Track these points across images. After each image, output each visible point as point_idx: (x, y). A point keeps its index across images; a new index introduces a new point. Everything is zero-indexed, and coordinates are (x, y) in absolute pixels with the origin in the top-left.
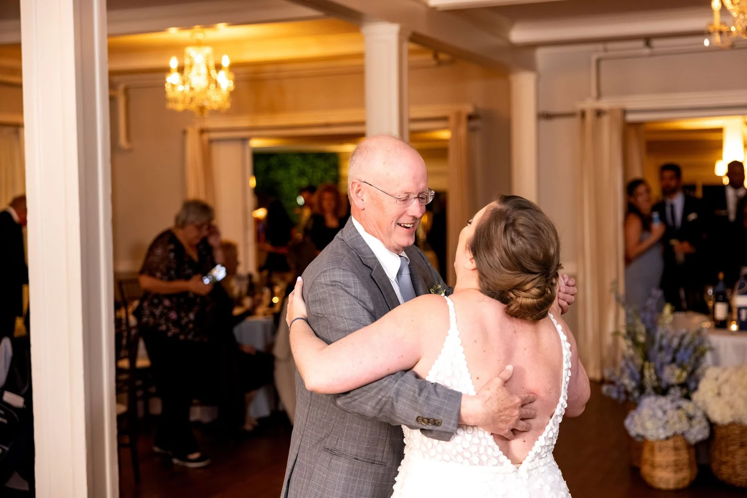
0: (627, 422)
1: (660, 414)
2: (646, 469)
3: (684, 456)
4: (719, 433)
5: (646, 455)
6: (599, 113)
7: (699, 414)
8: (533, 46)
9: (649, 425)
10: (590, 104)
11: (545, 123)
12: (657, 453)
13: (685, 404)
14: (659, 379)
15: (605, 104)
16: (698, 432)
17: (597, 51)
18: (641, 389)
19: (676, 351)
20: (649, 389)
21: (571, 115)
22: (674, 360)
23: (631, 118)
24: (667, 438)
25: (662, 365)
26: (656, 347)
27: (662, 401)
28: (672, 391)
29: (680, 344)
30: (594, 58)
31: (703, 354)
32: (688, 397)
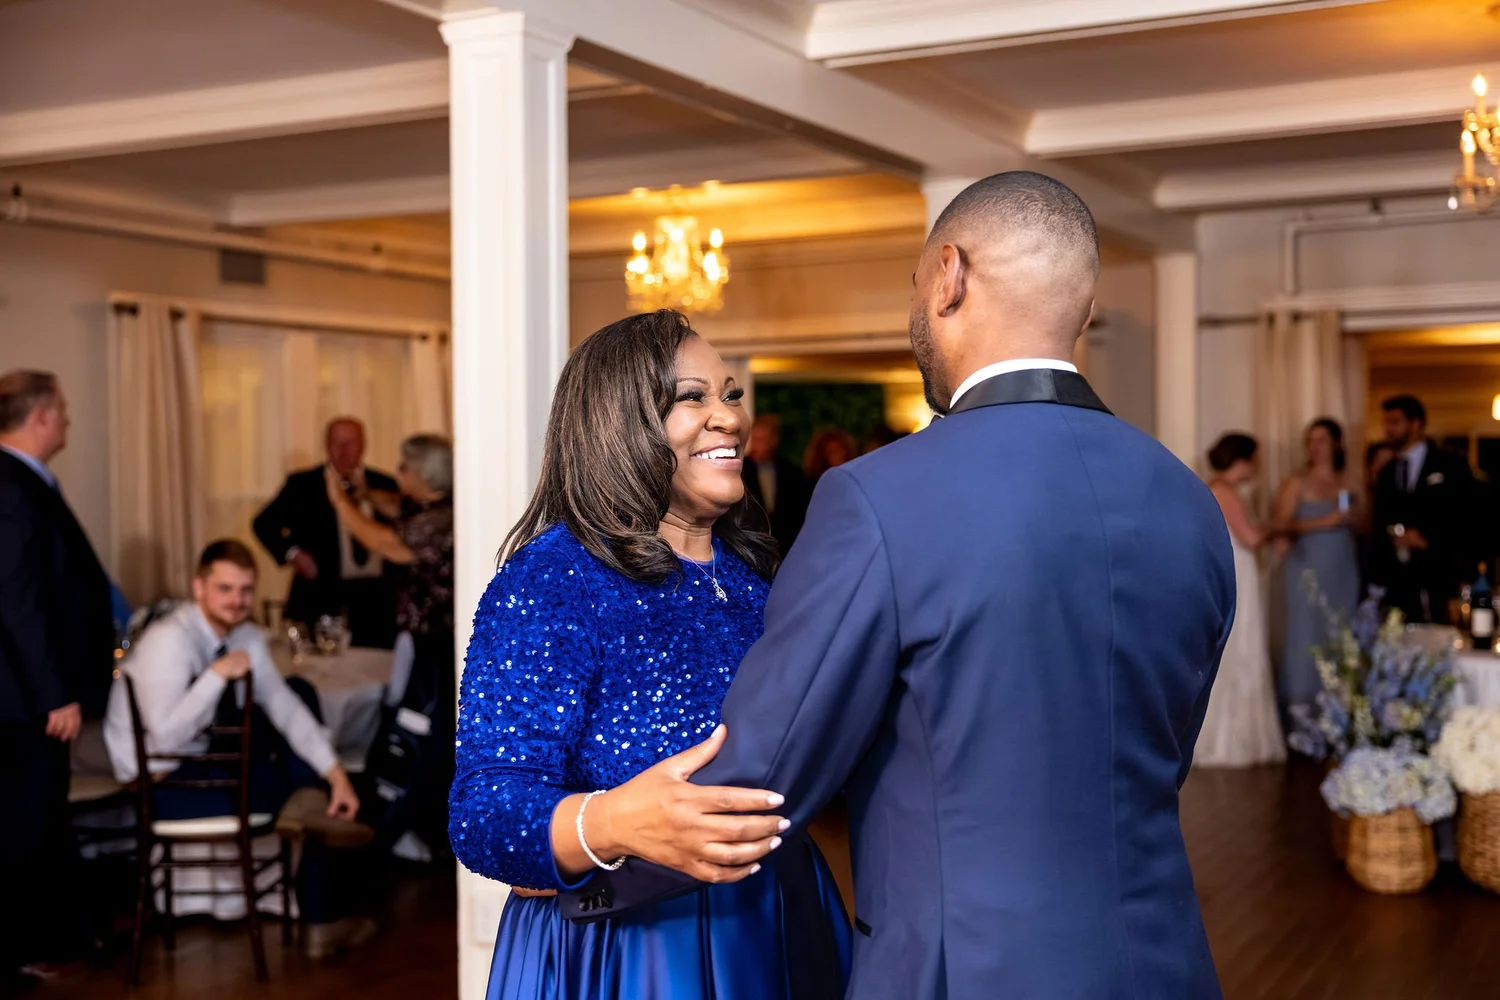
0: (1327, 788)
1: (1376, 774)
2: (1354, 860)
3: (1415, 841)
4: (1471, 808)
5: (1355, 838)
6: (1297, 317)
7: (1439, 777)
8: (1191, 213)
9: (1358, 790)
10: (1282, 304)
11: (1211, 334)
12: (1371, 834)
13: (1418, 762)
14: (1377, 724)
15: (1306, 303)
16: (1438, 805)
17: (1294, 220)
18: (1351, 740)
19: (1407, 679)
20: (1362, 738)
21: (1250, 320)
22: (1402, 695)
23: (1353, 324)
24: (1388, 813)
25: (1384, 701)
26: (1374, 674)
27: (1381, 755)
28: (1399, 741)
29: (1412, 671)
30: (1290, 229)
31: (1450, 687)
32: (1424, 752)
